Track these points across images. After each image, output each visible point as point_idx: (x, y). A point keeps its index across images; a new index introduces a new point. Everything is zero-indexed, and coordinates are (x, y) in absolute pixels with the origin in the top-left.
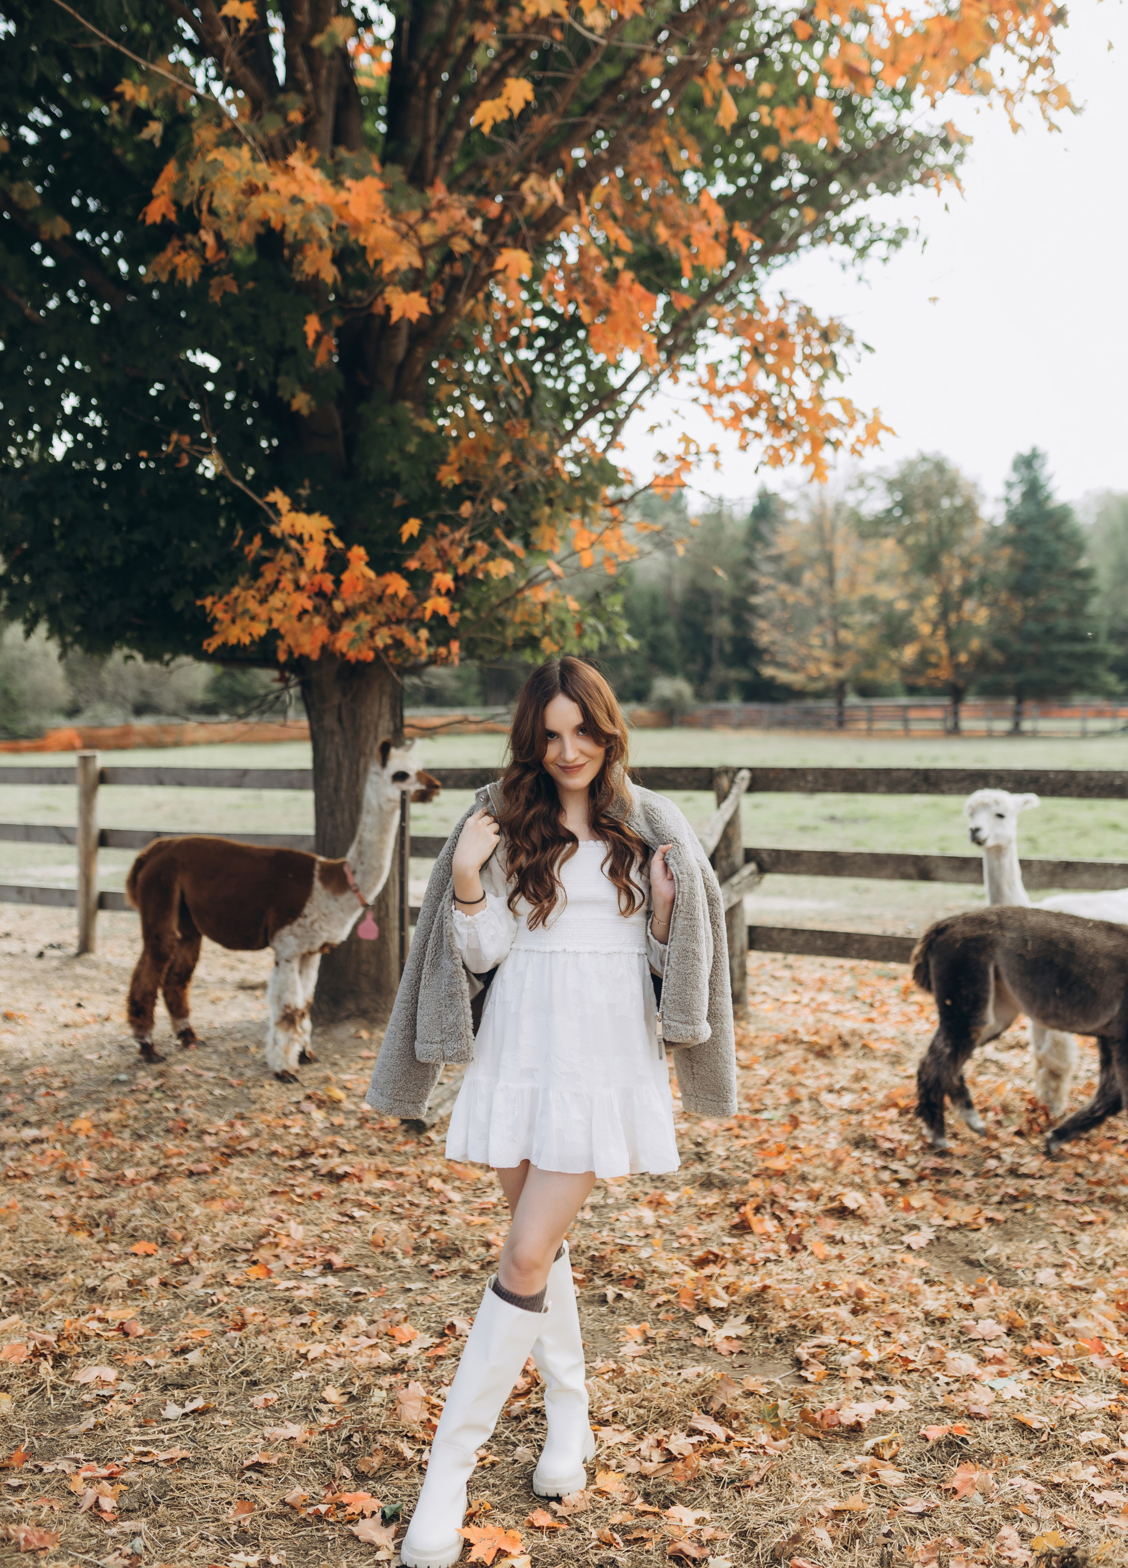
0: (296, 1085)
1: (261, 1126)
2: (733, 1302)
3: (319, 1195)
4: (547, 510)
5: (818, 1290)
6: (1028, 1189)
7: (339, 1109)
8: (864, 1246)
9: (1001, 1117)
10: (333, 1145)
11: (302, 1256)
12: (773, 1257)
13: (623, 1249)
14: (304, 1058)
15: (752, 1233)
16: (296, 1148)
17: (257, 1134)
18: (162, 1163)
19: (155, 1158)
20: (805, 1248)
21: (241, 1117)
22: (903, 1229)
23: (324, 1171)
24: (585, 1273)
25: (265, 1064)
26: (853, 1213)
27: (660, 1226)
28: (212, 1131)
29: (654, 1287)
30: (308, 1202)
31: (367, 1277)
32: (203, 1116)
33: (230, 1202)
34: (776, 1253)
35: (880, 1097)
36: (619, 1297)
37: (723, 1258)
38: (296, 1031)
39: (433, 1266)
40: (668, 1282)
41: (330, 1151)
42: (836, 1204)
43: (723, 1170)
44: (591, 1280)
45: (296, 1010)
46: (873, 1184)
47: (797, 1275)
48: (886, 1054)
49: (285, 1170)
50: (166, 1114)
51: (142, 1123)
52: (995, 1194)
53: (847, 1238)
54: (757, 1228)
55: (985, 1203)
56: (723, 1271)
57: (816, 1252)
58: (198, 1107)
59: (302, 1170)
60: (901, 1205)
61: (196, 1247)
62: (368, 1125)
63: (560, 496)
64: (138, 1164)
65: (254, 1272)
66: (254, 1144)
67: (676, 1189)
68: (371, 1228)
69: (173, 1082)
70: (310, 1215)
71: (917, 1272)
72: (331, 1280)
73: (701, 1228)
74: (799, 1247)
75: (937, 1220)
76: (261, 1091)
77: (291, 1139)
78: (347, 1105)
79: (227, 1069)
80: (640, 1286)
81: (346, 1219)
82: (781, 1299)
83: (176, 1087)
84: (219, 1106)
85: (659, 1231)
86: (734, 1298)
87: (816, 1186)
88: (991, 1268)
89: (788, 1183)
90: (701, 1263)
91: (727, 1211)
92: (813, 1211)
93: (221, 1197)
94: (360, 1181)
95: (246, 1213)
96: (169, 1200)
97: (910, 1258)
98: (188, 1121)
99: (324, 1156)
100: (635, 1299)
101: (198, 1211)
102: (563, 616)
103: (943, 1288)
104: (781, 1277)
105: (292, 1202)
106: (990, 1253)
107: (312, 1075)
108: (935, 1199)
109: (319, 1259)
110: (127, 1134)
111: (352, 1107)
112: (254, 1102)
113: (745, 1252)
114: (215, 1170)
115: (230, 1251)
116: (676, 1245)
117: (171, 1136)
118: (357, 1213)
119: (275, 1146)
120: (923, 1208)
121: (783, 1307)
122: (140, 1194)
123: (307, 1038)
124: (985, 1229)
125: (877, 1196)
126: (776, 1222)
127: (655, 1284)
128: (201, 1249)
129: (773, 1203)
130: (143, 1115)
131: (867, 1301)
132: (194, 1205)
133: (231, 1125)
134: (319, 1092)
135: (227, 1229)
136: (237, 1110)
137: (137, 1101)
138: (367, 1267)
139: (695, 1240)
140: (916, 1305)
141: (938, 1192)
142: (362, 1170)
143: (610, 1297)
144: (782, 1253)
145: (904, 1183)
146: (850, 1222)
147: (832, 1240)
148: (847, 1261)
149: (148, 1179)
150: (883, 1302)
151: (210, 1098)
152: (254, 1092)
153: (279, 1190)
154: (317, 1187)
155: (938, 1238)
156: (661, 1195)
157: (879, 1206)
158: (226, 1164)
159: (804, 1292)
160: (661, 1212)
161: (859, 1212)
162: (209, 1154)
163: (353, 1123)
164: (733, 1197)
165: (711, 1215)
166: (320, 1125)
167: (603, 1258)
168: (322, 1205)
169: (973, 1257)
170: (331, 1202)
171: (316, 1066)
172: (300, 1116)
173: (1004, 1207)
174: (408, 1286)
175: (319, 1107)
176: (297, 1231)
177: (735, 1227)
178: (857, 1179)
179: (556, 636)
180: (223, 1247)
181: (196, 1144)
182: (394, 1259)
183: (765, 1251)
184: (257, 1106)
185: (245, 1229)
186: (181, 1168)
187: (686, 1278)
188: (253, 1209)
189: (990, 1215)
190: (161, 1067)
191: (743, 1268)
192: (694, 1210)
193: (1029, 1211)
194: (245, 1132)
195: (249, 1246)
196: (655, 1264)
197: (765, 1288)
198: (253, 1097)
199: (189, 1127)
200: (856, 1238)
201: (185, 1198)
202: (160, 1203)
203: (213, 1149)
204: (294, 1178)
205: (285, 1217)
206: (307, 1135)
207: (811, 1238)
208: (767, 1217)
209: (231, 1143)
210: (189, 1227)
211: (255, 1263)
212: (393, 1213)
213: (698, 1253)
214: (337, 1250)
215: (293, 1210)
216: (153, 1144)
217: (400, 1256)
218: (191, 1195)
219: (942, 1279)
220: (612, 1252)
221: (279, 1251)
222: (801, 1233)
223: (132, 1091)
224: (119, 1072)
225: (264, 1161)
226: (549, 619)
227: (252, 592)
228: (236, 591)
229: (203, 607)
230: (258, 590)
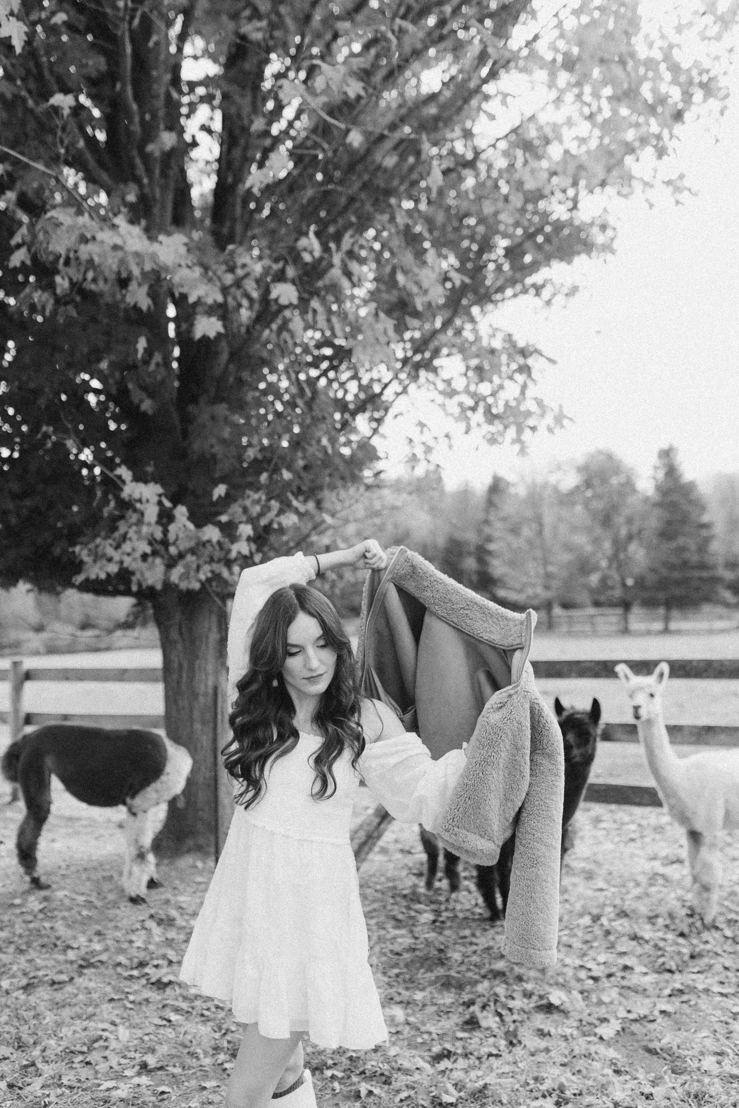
1: (109, 942)
2: (461, 1098)
3: (147, 1000)
5: (528, 1084)
6: (691, 983)
8: (565, 1038)
10: (164, 957)
11: (125, 1057)
12: (495, 1052)
14: (152, 884)
15: (480, 1027)
16: (136, 960)
17: (106, 950)
18: (32, 974)
19: (28, 970)
20: (520, 1042)
21: (99, 934)
22: (597, 1022)
23: (153, 980)
24: (344, 1071)
26: (557, 1008)
27: (408, 1024)
28: (75, 946)
29: (399, 1084)
30: (138, 1007)
32: (70, 933)
33: (77, 1009)
34: (497, 1048)
35: (578, 907)
36: (370, 1093)
37: (455, 1054)
38: (144, 865)
39: (227, 1065)
40: (409, 1080)
41: (160, 962)
42: (544, 1002)
43: (459, 972)
44: (349, 1077)
45: (143, 848)
46: (573, 983)
47: (513, 1068)
49: (125, 978)
50: (43, 932)
51: (25, 940)
52: (666, 988)
53: (553, 1031)
54: (484, 1024)
55: (659, 997)
56: (455, 1066)
57: (529, 1045)
58: (68, 926)
59: (138, 978)
60: (595, 1000)
64: (13, 976)
66: (104, 957)
67: (423, 989)
68: (183, 1030)
69: (53, 905)
70: (137, 1020)
71: (608, 1063)
72: (144, 1080)
73: (441, 1024)
74: (515, 1041)
75: (623, 1014)
77: (134, 952)
80: (387, 1082)
81: (165, 1022)
82: (499, 1095)
83: (55, 910)
84: (84, 924)
85: (407, 1028)
87: (529, 986)
88: (665, 1055)
89: (507, 983)
90: (438, 1058)
91: (461, 1009)
92: (526, 1008)
93: (70, 1005)
95: (89, 1018)
96: (29, 1009)
97: (601, 1048)
98: (58, 938)
99: (156, 966)
100: (383, 1095)
101: (49, 1018)
103: (628, 1077)
104: (500, 1071)
105: (125, 1008)
106: (664, 1042)
107: (157, 897)
108: (620, 994)
109: (138, 1061)
110: (12, 949)
112: (111, 921)
113: (473, 1046)
114: (72, 979)
115: (69, 1053)
116: (420, 1040)
117: (44, 950)
118: (174, 1017)
119: (121, 958)
120: (611, 1003)
121: (500, 1101)
122: (9, 1003)
123: (153, 869)
124: (659, 1020)
125: (575, 993)
126: (497, 1019)
127: (401, 1080)
129: (496, 1001)
130: (26, 933)
131: (568, 1094)
132: (48, 1013)
133: (90, 940)
134: (161, 912)
135: (70, 1034)
136: (98, 927)
137: (25, 922)
138: (174, 1066)
139: (435, 1036)
140: (607, 1095)
141: (623, 987)
143: (363, 1092)
144: (502, 1048)
145: (595, 979)
146: (556, 1017)
147: (542, 1034)
148: (552, 1054)
149: (18, 989)
150: (580, 1094)
151: (78, 917)
152: (112, 913)
153: (116, 997)
154: (147, 994)
155: (623, 1029)
156: (410, 996)
157: (577, 1000)
158: (81, 974)
159: (517, 1086)
160: (410, 1011)
161: (562, 1007)
162: (68, 966)
164: (466, 997)
165: (448, 1013)
166: (157, 939)
167: (358, 1058)
168: (149, 1010)
169: (651, 1046)
170: (154, 1008)
171: (161, 890)
172: (143, 932)
173: (674, 999)
175: (159, 924)
176: (123, 1033)
177: (467, 1023)
178: (561, 980)
180: (65, 1050)
181: (61, 958)
182: (198, 1058)
183: (489, 1046)
184: (113, 924)
185: (84, 1034)
186: (46, 979)
187: (424, 1075)
188: (94, 1015)
189: (664, 1008)
190: (44, 893)
191: (471, 1062)
192: (434, 1008)
193: (692, 1003)
194: (98, 947)
195: (85, 1049)
196: (400, 1062)
197: (486, 1086)
198: (111, 916)
199: (58, 943)
200: (560, 1031)
201: (42, 1008)
202: (22, 1012)
203: (72, 962)
204: (130, 987)
205: (118, 1021)
206: (146, 949)
207: (525, 1033)
208: (490, 1015)
209: (87, 957)
210: (40, 1033)
212: (202, 1015)
213: (436, 1049)
214: (152, 1051)
215: (125, 1015)
216: (29, 957)
217: (202, 1056)
218: (47, 1004)
219: (627, 1069)
221: (107, 1053)
222: (516, 1030)
223: (22, 913)
225: (111, 971)
227: (110, 541)
228: (98, 540)
229: (74, 552)
230: (114, 540)
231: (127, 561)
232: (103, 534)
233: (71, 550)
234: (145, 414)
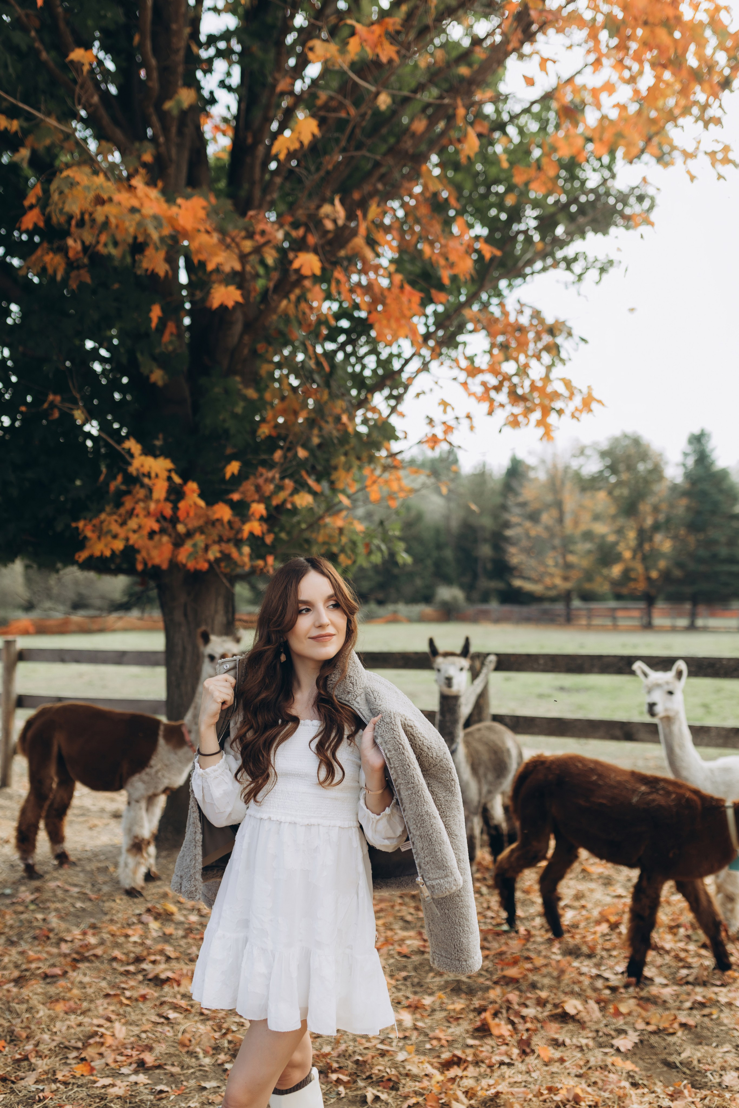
0: (141, 899)
1: (105, 936)
2: (471, 1106)
3: (144, 997)
4: (343, 459)
5: (542, 1094)
6: (713, 996)
7: (172, 921)
8: (580, 1048)
9: (690, 932)
10: (162, 952)
11: (121, 1054)
12: (507, 1060)
13: (383, 1054)
14: (149, 877)
15: (491, 1035)
16: (132, 955)
17: (102, 943)
18: (24, 967)
19: (19, 962)
20: (533, 1051)
21: (93, 927)
22: (613, 1033)
23: (151, 976)
24: (350, 1075)
25: (118, 882)
26: (572, 1017)
27: (416, 1028)
28: (69, 938)
29: (407, 1090)
30: (134, 1003)
31: (172, 1075)
32: (63, 925)
33: (71, 1003)
34: (510, 1056)
35: (595, 914)
36: (377, 1098)
37: (465, 1061)
38: (142, 856)
39: (228, 1066)
40: (417, 1086)
41: (158, 958)
42: (559, 1010)
43: (470, 977)
44: (355, 1082)
45: (143, 839)
46: (589, 992)
47: (525, 1077)
48: (601, 876)
49: (121, 974)
50: (35, 924)
51: (16, 931)
52: (687, 1000)
53: (568, 1041)
54: (495, 1031)
55: (679, 1009)
56: (465, 1073)
57: (542, 1055)
58: (61, 918)
59: (134, 974)
60: (612, 1011)
61: (37, 1045)
62: (191, 935)
63: (353, 449)
64: (5, 968)
65: (80, 1069)
66: (99, 951)
67: (431, 994)
68: (182, 1028)
69: (46, 895)
70: (133, 1017)
71: (624, 1075)
72: (142, 1078)
73: (450, 1030)
74: (528, 1050)
75: (640, 1025)
76: (113, 904)
77: (130, 947)
78: (179, 917)
79: (89, 886)
80: (395, 1088)
81: (162, 1020)
83: (47, 900)
84: (78, 917)
85: (415, 1034)
86: (472, 1102)
87: (543, 994)
88: (685, 1070)
89: (521, 991)
90: (446, 1065)
91: (471, 1016)
92: (540, 1016)
93: (63, 999)
94: (179, 985)
95: (83, 1013)
96: (21, 1002)
97: (618, 1060)
98: (51, 930)
99: (154, 962)
100: (390, 1101)
101: (43, 1012)
102: (355, 538)
103: (646, 1090)
104: (512, 1080)
105: (121, 1003)
106: (684, 1056)
107: (154, 891)
108: (638, 1005)
109: (135, 1058)
111: (182, 919)
112: (106, 914)
113: (484, 1054)
114: (65, 973)
115: (63, 1049)
116: (428, 1046)
117: (36, 942)
118: (172, 1015)
119: (117, 953)
120: (629, 1014)
123: (152, 861)
124: (679, 1033)
125: (592, 1002)
126: (510, 1027)
127: (409, 1086)
128: (41, 1047)
129: (508, 1009)
130: (18, 924)
131: (583, 1105)
132: (41, 1007)
133: (84, 933)
134: (158, 906)
135: (64, 1029)
136: (92, 920)
137: (16, 912)
138: (173, 1065)
139: (444, 1042)
141: (641, 998)
142: (182, 975)
143: (370, 1098)
144: (514, 1057)
145: (614, 990)
146: (571, 1026)
147: (556, 1044)
148: (567, 1064)
149: (10, 981)
151: (72, 909)
152: (108, 905)
153: (112, 993)
154: (144, 990)
155: (641, 1041)
156: (419, 1001)
157: (594, 1011)
158: (75, 968)
159: (530, 1096)
160: (418, 1016)
161: (578, 1017)
162: (62, 959)
163: (181, 933)
164: (477, 1003)
165: (458, 1019)
166: (155, 934)
167: (365, 1062)
168: (145, 1007)
169: (671, 1059)
170: (151, 1005)
171: (159, 883)
172: (140, 926)
173: (695, 1012)
174: (203, 1084)
175: (156, 919)
176: (120, 1030)
177: (477, 1030)
178: (577, 989)
179: (349, 552)
180: (58, 1045)
181: (54, 950)
182: (197, 1058)
183: (501, 1054)
184: (108, 917)
185: (79, 1029)
186: (39, 972)
187: (433, 1082)
188: (89, 1010)
189: (684, 1020)
190: (36, 883)
191: (482, 1070)
192: (444, 1014)
193: (714, 1017)
194: (93, 940)
195: (80, 1045)
196: (408, 1067)
197: (497, 1094)
198: (105, 909)
199: (51, 935)
200: (575, 1041)
201: (35, 1001)
202: (14, 1005)
203: (65, 956)
204: (126, 982)
205: (113, 1017)
206: (143, 944)
207: (538, 1042)
208: (503, 1023)
209: (81, 950)
210: (33, 1027)
211: (83, 1059)
212: (202, 1014)
213: (446, 1055)
214: (150, 1048)
215: (121, 1011)
216: (20, 949)
217: (201, 1055)
218: (40, 998)
219: (645, 1082)
220: (373, 1057)
221: (103, 1049)
222: (529, 1038)
223: (13, 903)
224: (5, 887)
225: (106, 966)
226: (344, 540)
227: (115, 517)
228: (103, 516)
229: (77, 528)
230: (120, 516)
231: (134, 538)
232: (108, 509)
233: (74, 525)
234: (154, 385)
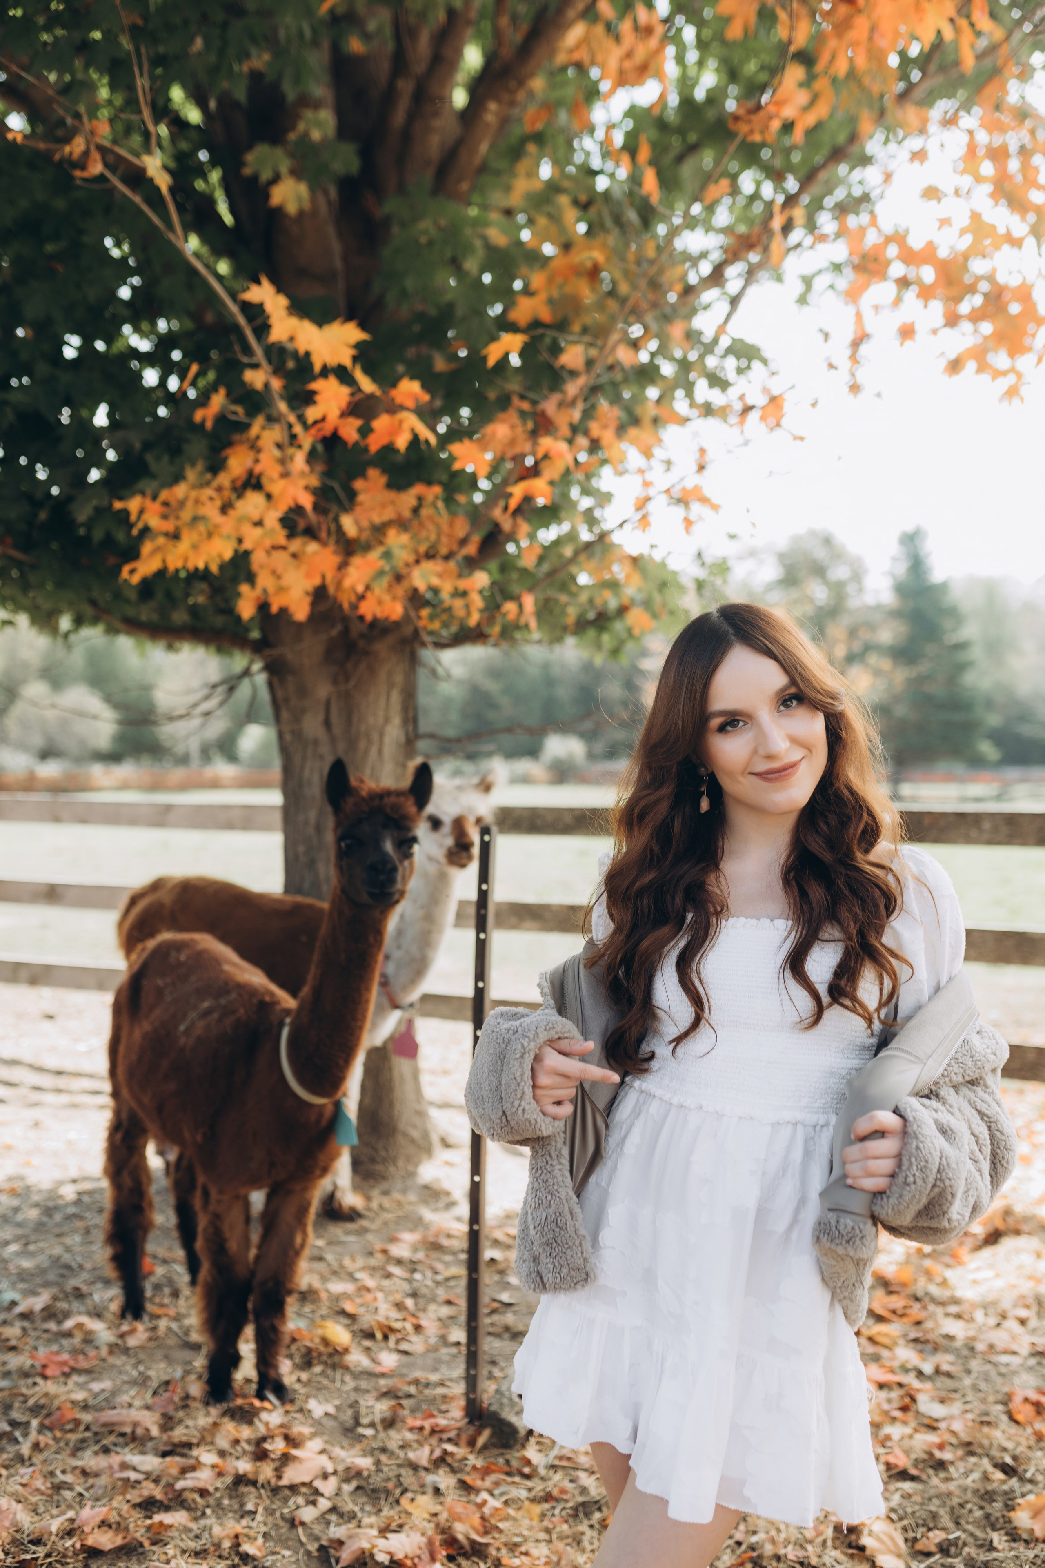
227: (209, 492)
228: (180, 490)
229: (126, 513)
230: (219, 489)
231: (252, 537)
232: (191, 475)
233: (118, 505)
234: (279, 212)
